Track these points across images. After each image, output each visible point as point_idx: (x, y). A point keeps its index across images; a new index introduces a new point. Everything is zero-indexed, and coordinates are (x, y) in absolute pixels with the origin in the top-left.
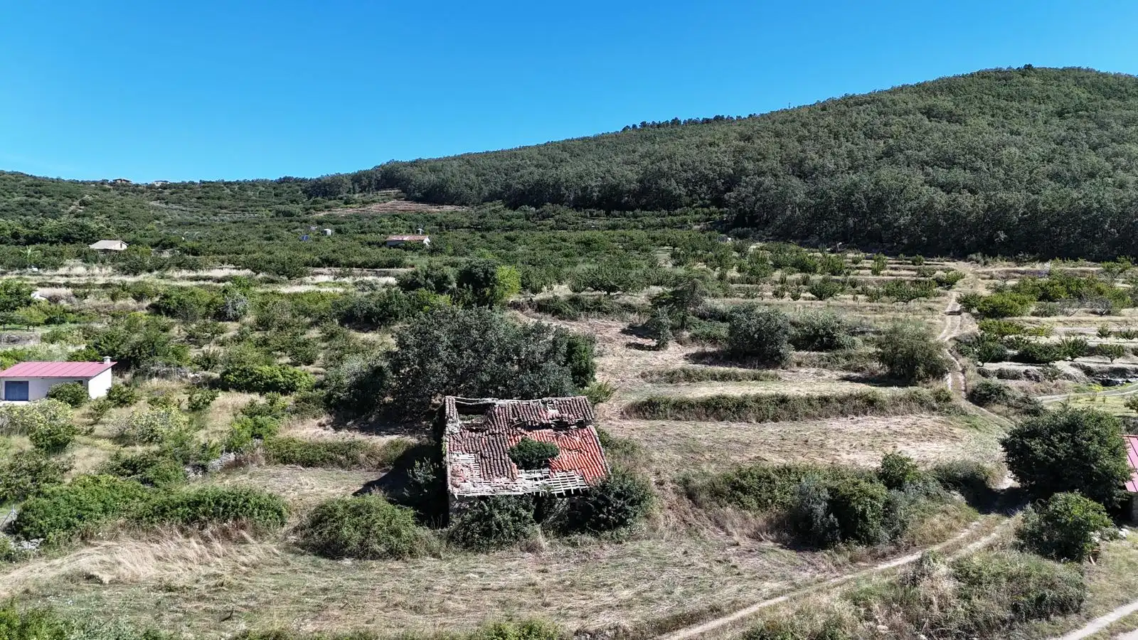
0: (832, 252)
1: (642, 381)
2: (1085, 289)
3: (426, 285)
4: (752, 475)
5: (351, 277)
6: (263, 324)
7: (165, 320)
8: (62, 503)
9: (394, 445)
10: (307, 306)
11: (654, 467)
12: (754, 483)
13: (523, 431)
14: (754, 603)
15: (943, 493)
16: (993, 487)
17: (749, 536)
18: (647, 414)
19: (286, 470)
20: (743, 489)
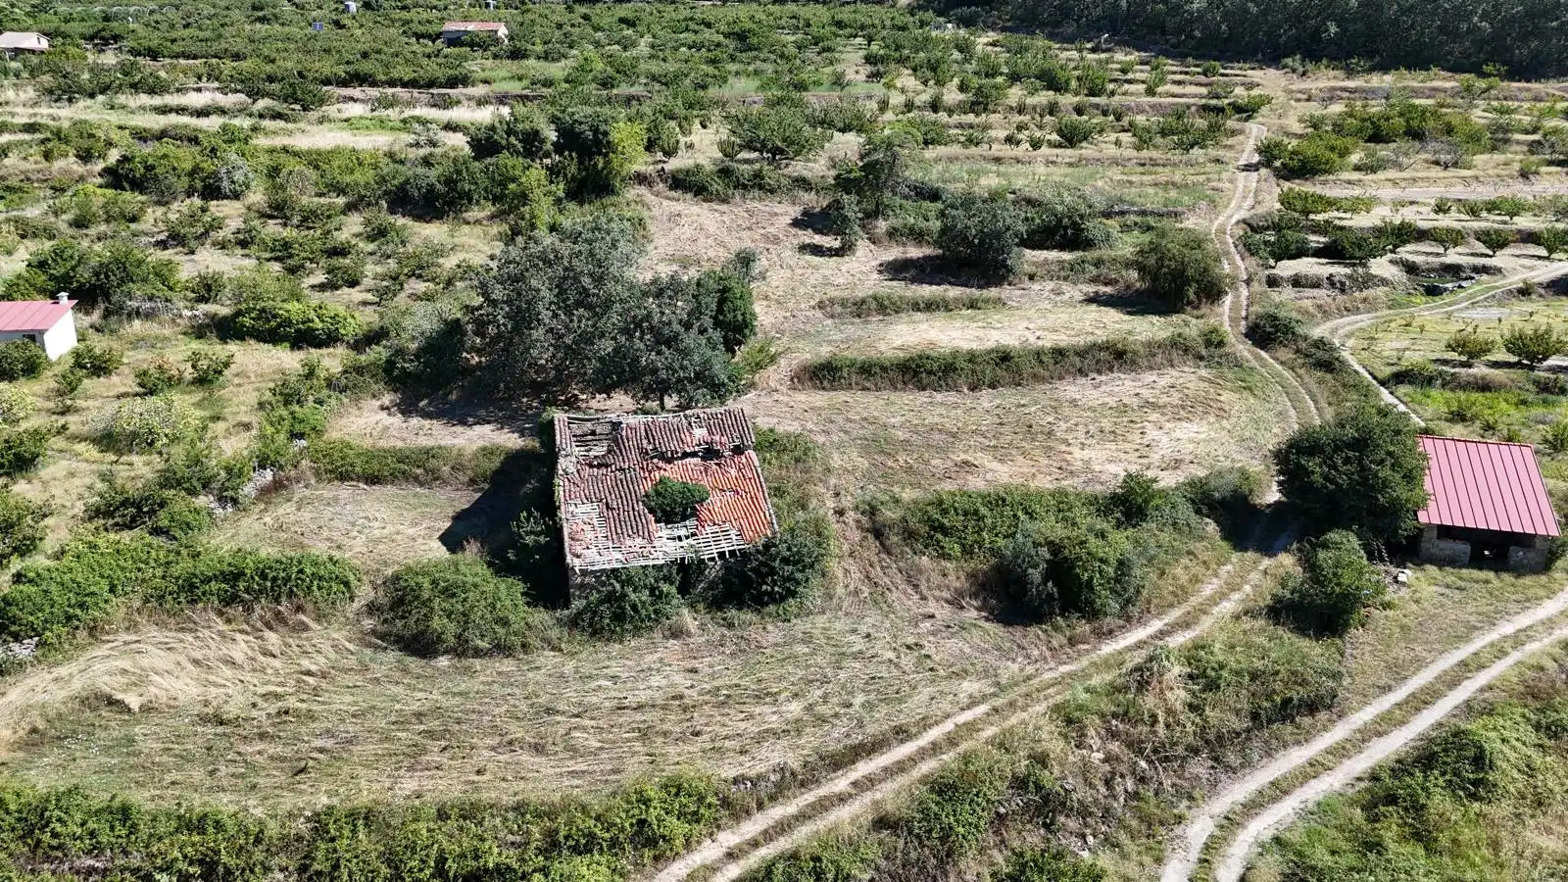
0: (1093, 50)
1: (819, 314)
2: (1431, 124)
3: (509, 147)
4: (955, 509)
5: (397, 109)
6: (278, 210)
7: (131, 199)
8: (53, 588)
9: (487, 452)
10: (339, 177)
11: (833, 481)
12: (958, 521)
13: (660, 464)
14: (948, 716)
15: (1194, 519)
16: (1258, 501)
17: (948, 601)
18: (825, 383)
19: (344, 491)
20: (945, 531)
